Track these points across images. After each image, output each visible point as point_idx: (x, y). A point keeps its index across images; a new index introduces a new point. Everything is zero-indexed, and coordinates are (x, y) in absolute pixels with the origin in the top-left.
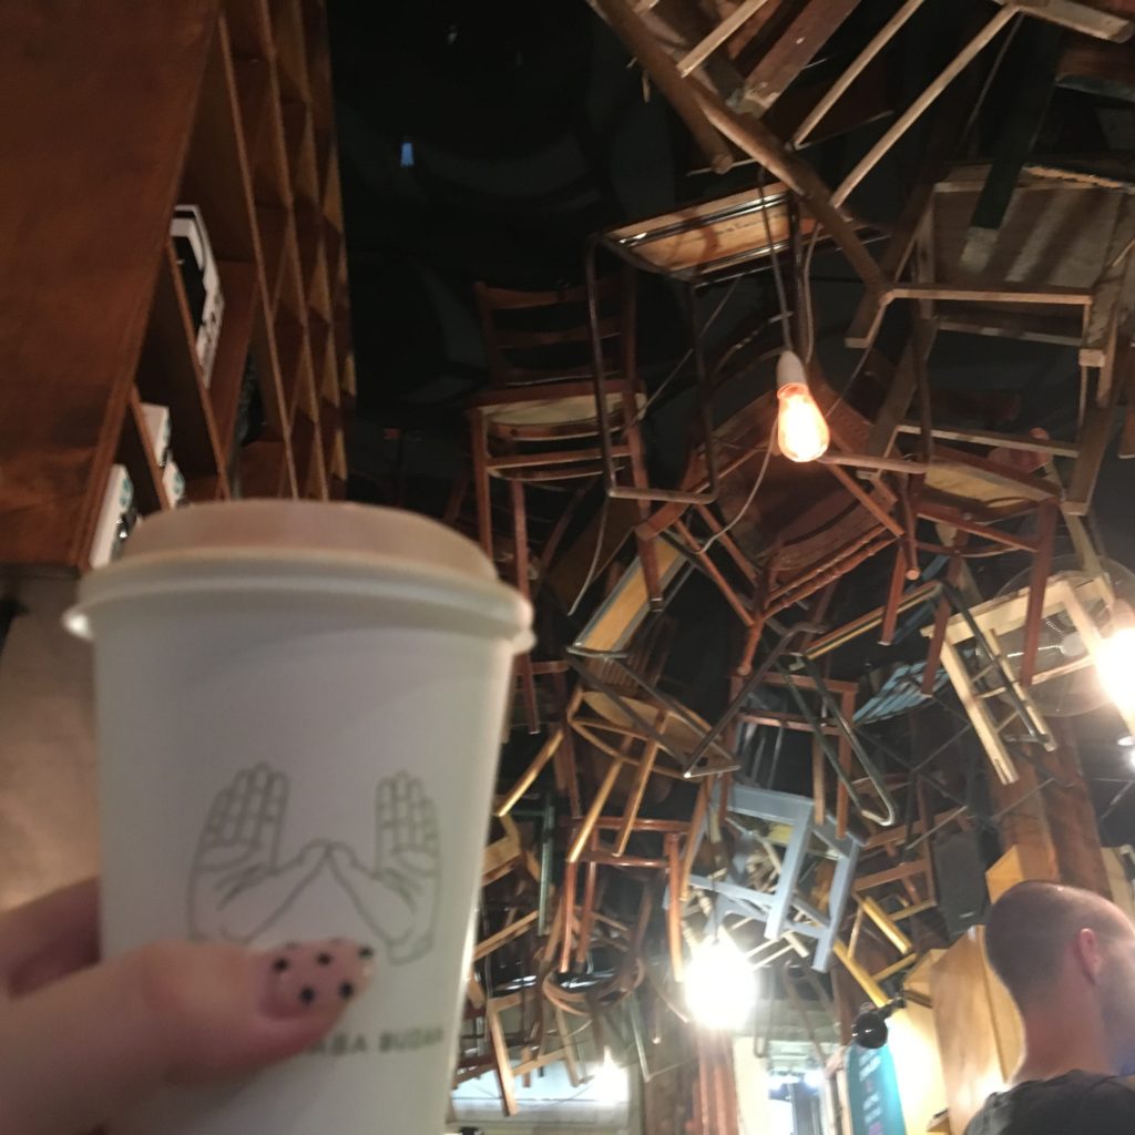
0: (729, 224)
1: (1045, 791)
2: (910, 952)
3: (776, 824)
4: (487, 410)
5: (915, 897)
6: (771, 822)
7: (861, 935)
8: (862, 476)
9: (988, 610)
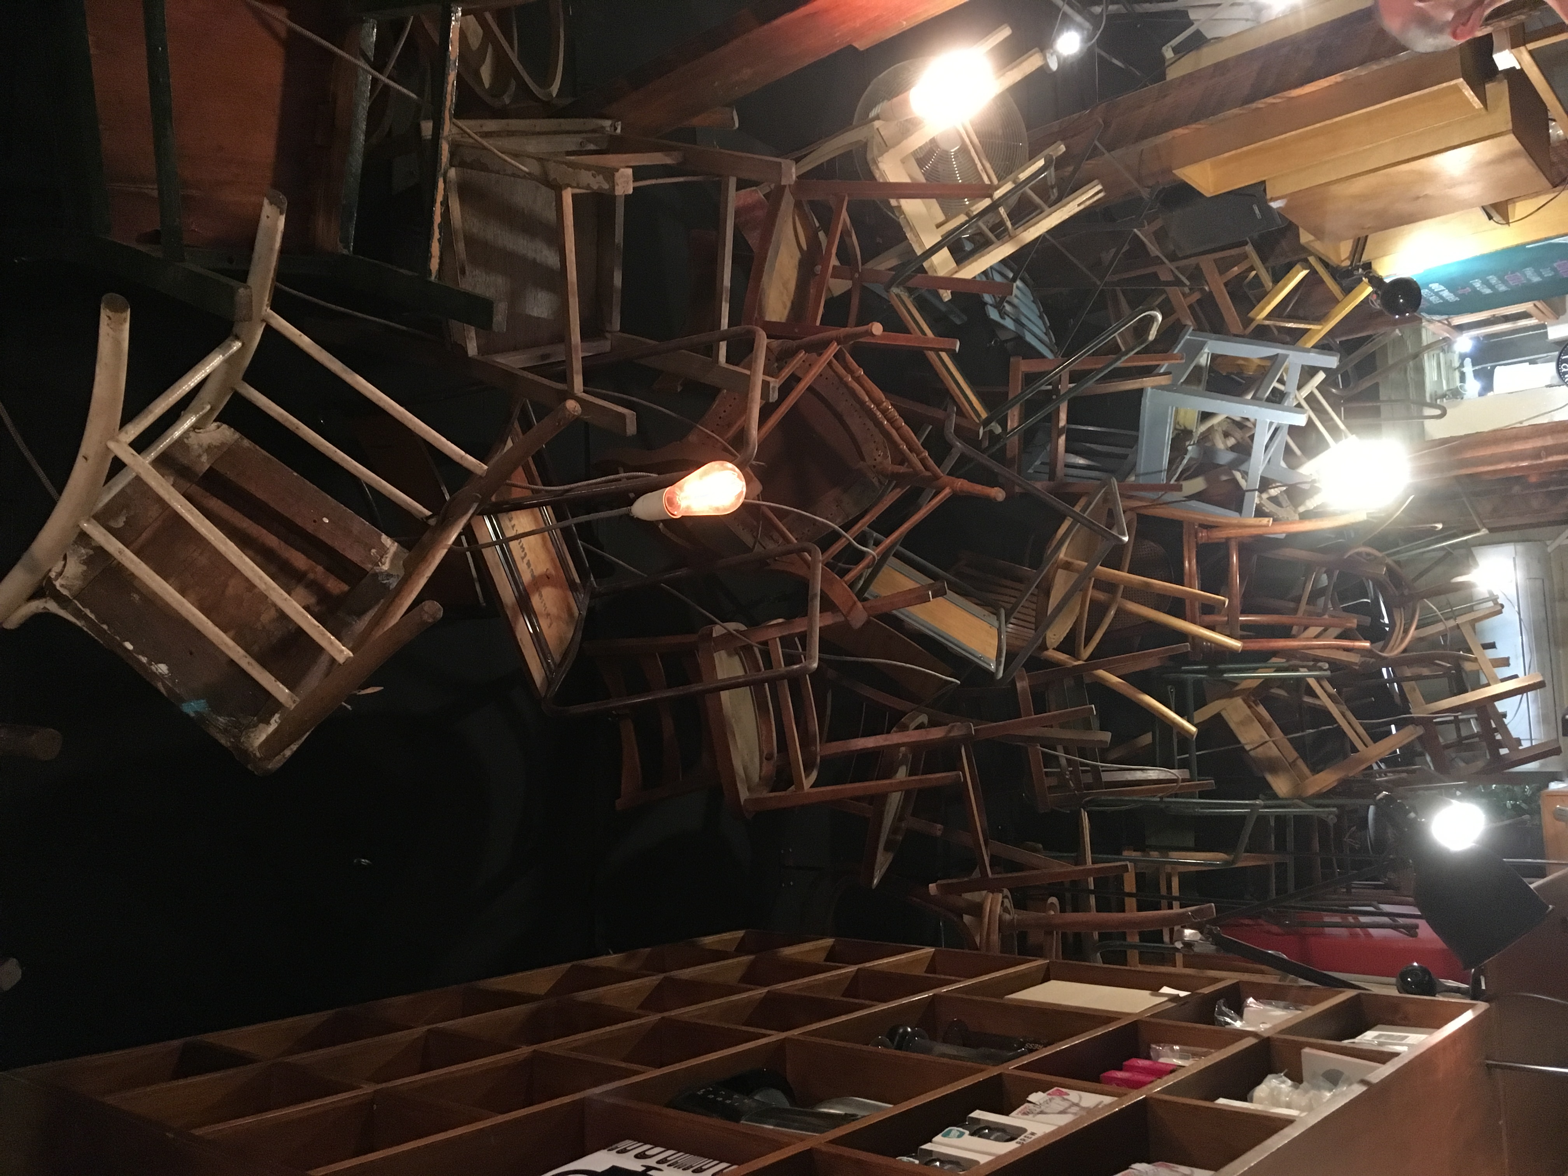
0: (522, 566)
1: (1110, 148)
2: (1307, 264)
3: (1177, 423)
4: (744, 795)
5: (1244, 266)
6: (1175, 429)
7: (1291, 318)
8: (774, 396)
9: (917, 236)
